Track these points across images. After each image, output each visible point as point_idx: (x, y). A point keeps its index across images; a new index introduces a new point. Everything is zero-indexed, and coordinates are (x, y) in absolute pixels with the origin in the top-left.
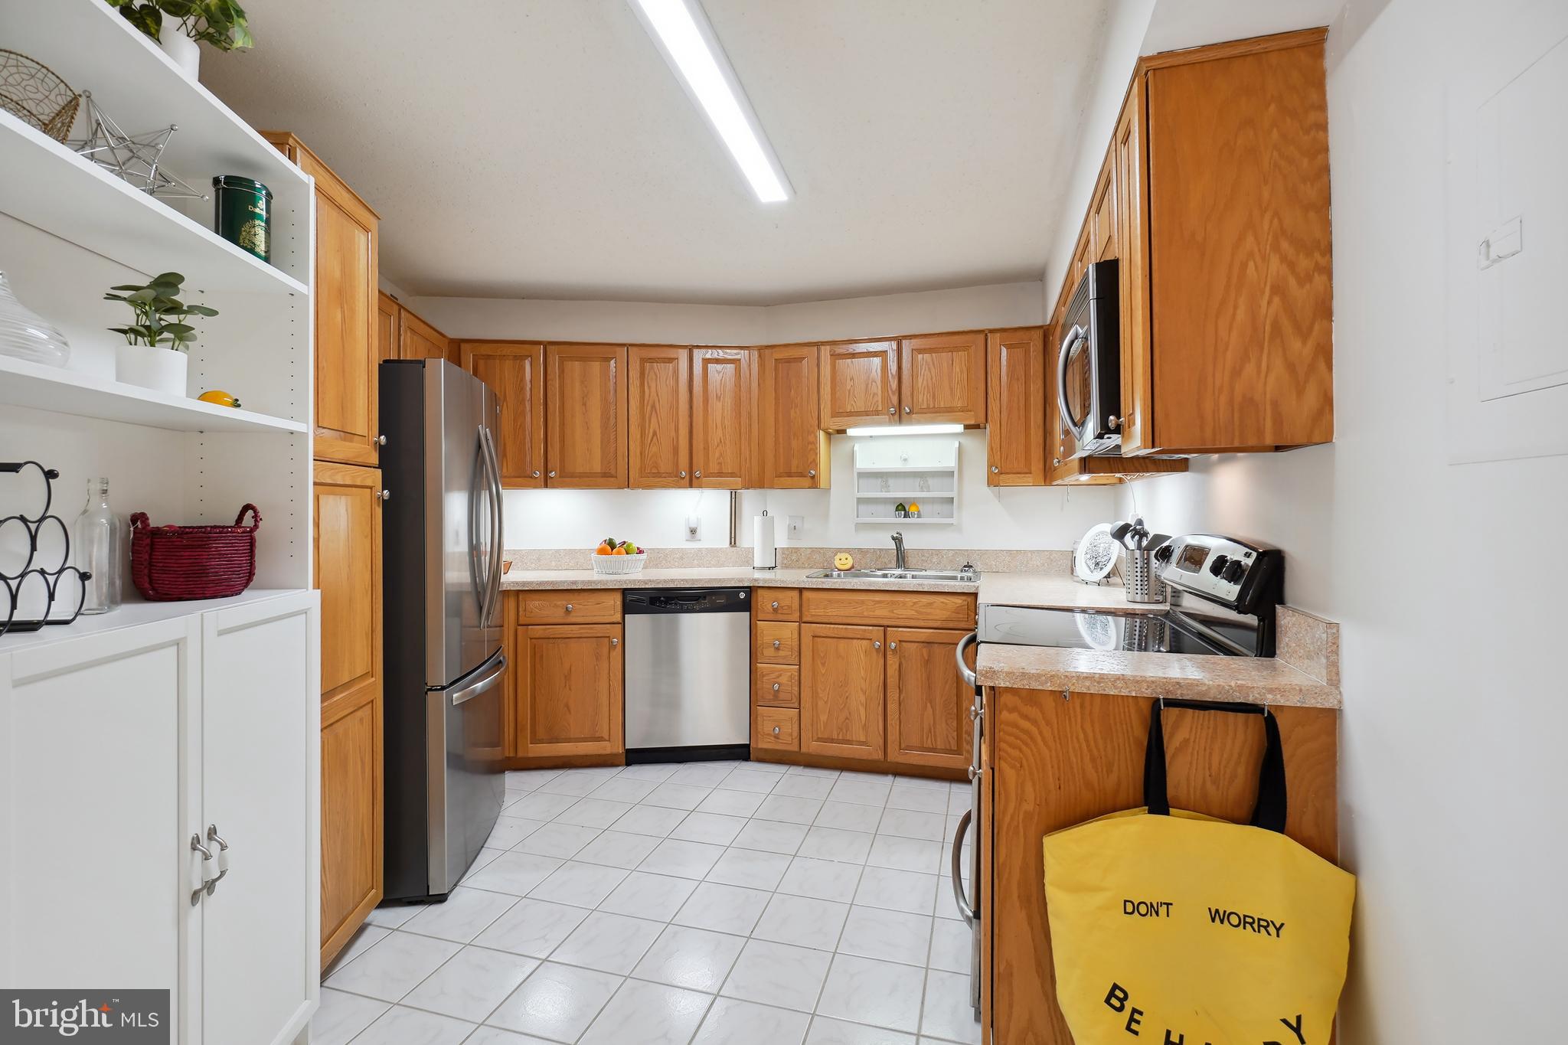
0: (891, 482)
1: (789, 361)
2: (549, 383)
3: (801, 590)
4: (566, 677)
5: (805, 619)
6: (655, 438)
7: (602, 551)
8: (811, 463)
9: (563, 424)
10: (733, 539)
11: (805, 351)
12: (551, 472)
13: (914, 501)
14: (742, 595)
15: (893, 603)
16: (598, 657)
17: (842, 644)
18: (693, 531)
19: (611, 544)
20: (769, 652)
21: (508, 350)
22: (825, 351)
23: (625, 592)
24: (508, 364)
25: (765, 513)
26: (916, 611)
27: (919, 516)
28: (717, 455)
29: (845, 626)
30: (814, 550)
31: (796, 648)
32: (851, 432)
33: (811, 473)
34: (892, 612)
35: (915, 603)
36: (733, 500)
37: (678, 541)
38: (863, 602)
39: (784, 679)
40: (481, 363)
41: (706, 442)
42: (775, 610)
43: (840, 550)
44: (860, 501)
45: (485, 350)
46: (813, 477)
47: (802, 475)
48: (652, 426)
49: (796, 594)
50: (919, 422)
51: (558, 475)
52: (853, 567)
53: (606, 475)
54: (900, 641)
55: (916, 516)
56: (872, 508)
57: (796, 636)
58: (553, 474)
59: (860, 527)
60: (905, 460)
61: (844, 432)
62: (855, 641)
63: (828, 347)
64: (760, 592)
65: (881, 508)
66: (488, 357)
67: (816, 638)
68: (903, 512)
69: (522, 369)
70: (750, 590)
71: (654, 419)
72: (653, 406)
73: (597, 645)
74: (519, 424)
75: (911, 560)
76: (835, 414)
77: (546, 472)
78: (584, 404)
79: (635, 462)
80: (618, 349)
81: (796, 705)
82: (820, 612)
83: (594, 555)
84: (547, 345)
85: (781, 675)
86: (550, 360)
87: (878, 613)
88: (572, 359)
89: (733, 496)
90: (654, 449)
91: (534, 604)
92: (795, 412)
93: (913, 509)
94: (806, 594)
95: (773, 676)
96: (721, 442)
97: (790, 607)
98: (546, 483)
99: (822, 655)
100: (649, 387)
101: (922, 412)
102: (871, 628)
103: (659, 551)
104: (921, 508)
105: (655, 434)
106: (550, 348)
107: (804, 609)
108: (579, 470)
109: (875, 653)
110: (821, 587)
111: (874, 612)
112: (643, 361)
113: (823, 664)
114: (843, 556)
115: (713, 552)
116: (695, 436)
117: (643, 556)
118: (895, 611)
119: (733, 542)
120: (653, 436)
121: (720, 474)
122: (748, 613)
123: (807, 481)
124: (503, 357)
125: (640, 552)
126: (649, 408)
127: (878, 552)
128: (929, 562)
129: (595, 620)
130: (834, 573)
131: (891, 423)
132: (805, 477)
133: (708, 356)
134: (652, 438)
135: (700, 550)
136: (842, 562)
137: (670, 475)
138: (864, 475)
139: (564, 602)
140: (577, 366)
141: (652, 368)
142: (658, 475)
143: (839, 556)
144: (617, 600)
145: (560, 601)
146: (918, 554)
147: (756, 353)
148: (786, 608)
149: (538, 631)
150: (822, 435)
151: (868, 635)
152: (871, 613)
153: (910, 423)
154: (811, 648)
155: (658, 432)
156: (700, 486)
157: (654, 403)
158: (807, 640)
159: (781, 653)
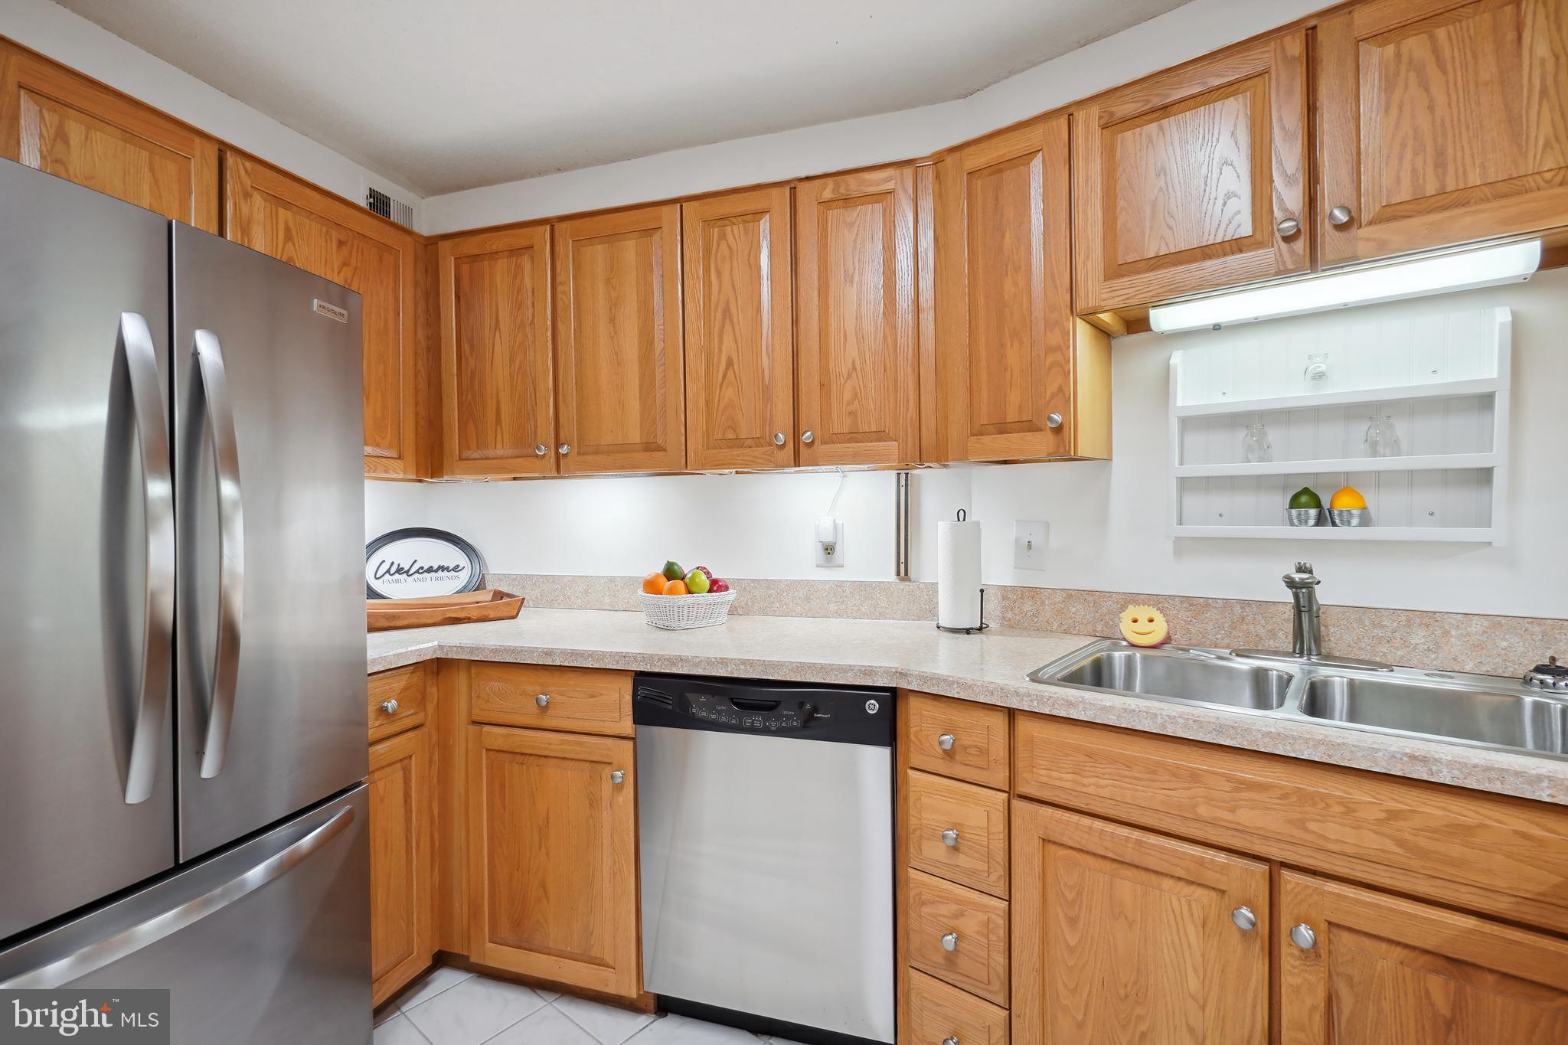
0: (1274, 435)
1: (997, 168)
2: (560, 288)
3: (1011, 714)
4: (540, 830)
5: (1022, 789)
6: (730, 373)
7: (651, 586)
8: (1053, 396)
9: (580, 361)
10: (902, 567)
11: (1036, 135)
12: (563, 444)
13: (1346, 483)
14: (872, 707)
15: (1303, 797)
16: (593, 802)
17: (1127, 887)
18: (829, 549)
19: (671, 573)
20: (934, 851)
21: (500, 242)
22: (1087, 124)
23: (641, 678)
24: (502, 264)
25: (962, 515)
26: (1401, 843)
27: (1365, 521)
28: (847, 396)
29: (1137, 834)
30: (1071, 595)
31: (1000, 856)
32: (1163, 319)
33: (1050, 419)
34: (1301, 824)
35: (1393, 815)
36: (903, 490)
37: (805, 567)
38: (1195, 777)
39: (971, 925)
40: (465, 268)
41: (825, 371)
42: (949, 754)
43: (1133, 599)
44: (1185, 484)
45: (470, 247)
46: (1059, 430)
47: (1031, 427)
48: (724, 348)
49: (999, 722)
50: (1384, 253)
51: (576, 450)
52: (1167, 640)
53: (651, 447)
54: (1330, 923)
55: (1355, 521)
56: (1219, 501)
57: (999, 827)
58: (564, 450)
59: (1183, 546)
60: (1319, 377)
61: (1137, 324)
62: (1167, 883)
63: (1095, 110)
64: (914, 703)
65: (1245, 501)
66: (475, 258)
67: (1052, 848)
68: (1313, 512)
69: (519, 267)
70: (892, 697)
71: (728, 339)
72: (727, 311)
73: (590, 777)
74: (517, 363)
75: (1337, 637)
76: (1116, 270)
77: (558, 445)
78: (612, 321)
79: (697, 420)
80: (665, 209)
81: (1001, 999)
82: (1066, 779)
83: (640, 592)
84: (551, 223)
85: (960, 914)
86: (560, 249)
87: (1245, 817)
88: (592, 240)
89: (903, 482)
90: (729, 393)
91: (494, 685)
92: (1015, 284)
93: (1344, 502)
94: (1023, 726)
95: (944, 909)
96: (854, 368)
97: (984, 752)
98: (560, 468)
99: (1070, 896)
100: (719, 274)
101: (1390, 214)
102: (1221, 858)
103: (769, 583)
104: (1371, 499)
105: (730, 363)
106: (560, 227)
107: (1021, 764)
108: (607, 439)
109: (1236, 938)
110: (1063, 714)
111: (1233, 810)
112: (708, 222)
113: (1073, 922)
114: (1143, 612)
115: (864, 588)
116: (802, 361)
117: (729, 596)
118: (1312, 826)
119: (903, 569)
120: (727, 368)
121: (854, 436)
122: (885, 753)
123: (1043, 442)
124: (494, 255)
125: (716, 586)
126: (719, 315)
127: (1238, 609)
128: (1397, 643)
129: (587, 726)
130: (1117, 654)
131: (1283, 273)
132: (1039, 430)
133: (827, 194)
134: (725, 376)
135: (840, 584)
136: (1143, 625)
137: (759, 442)
138: (1191, 423)
139: (538, 689)
140: (597, 253)
141: (723, 236)
142: (738, 443)
143: (1132, 611)
144: (622, 693)
145: (529, 683)
146: (1360, 621)
147: (929, 175)
148: (973, 751)
149: (496, 736)
150: (1082, 332)
151: (1210, 877)
152: (1226, 816)
153: (1348, 261)
154: (1037, 870)
155: (735, 361)
156: (814, 462)
157: (728, 302)
158: (1026, 847)
159: (962, 860)
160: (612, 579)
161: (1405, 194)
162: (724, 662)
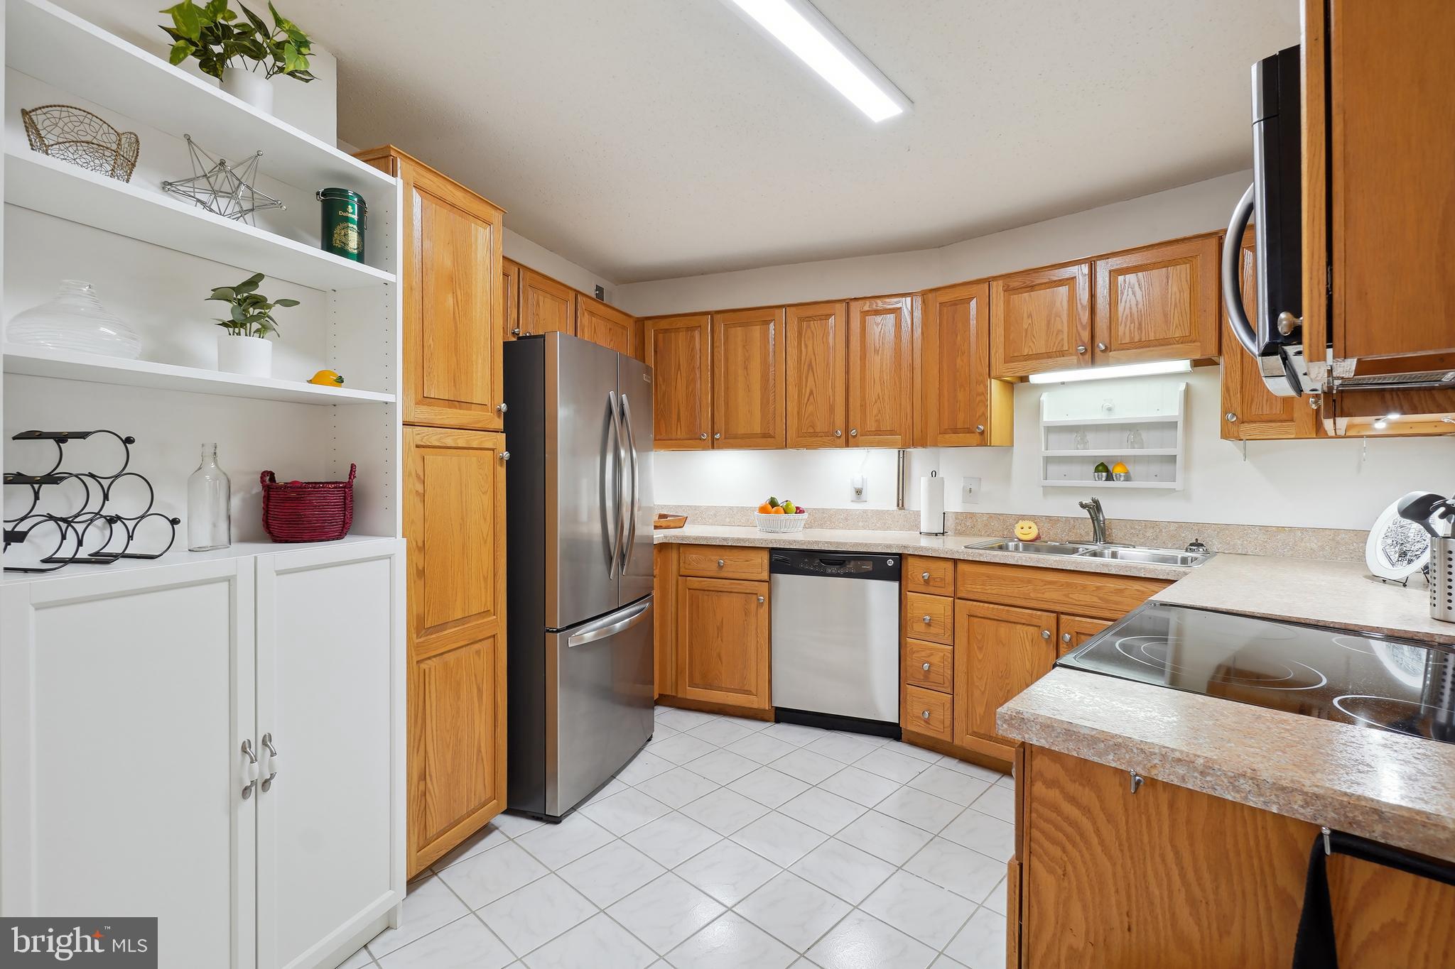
0: (1090, 437)
1: (955, 303)
2: (716, 350)
3: (955, 561)
4: (718, 628)
5: (959, 595)
6: (811, 398)
7: (763, 510)
8: (979, 417)
9: (727, 389)
10: (900, 502)
11: (975, 288)
12: (717, 434)
13: (1121, 461)
14: (890, 563)
15: (1068, 585)
16: (747, 613)
17: (1003, 629)
18: (859, 492)
19: (773, 503)
20: (919, 627)
21: (681, 323)
22: (997, 288)
23: (773, 551)
24: (682, 335)
25: (934, 474)
26: (1100, 598)
27: (1128, 478)
28: (875, 412)
29: (1007, 608)
30: (991, 516)
31: (950, 626)
32: (1035, 379)
33: (978, 428)
34: (1067, 596)
35: (1098, 588)
36: (901, 459)
37: (844, 501)
38: (1029, 581)
39: (936, 659)
40: (661, 336)
41: (863, 398)
42: (927, 582)
43: (1023, 517)
44: (1048, 460)
45: (664, 324)
46: (982, 433)
47: (969, 431)
48: (808, 385)
49: (950, 566)
50: (1119, 362)
51: (723, 437)
52: (1038, 538)
53: (766, 436)
54: (1077, 633)
55: (1122, 479)
56: (1064, 468)
57: (949, 612)
58: (717, 436)
59: (1048, 491)
60: (1110, 409)
61: (1024, 379)
62: (1019, 627)
63: (1001, 283)
64: (911, 560)
65: (1076, 469)
66: (666, 331)
67: (972, 618)
68: (1104, 474)
69: (693, 337)
70: (900, 558)
71: (811, 379)
72: (810, 365)
73: (746, 601)
74: (690, 390)
75: (1116, 533)
76: (1009, 359)
77: (713, 434)
78: (746, 368)
79: (793, 422)
80: (777, 311)
81: (949, 690)
82: (978, 588)
83: (756, 513)
84: (712, 314)
85: (932, 654)
86: (716, 328)
87: (1047, 596)
88: (735, 325)
89: (901, 456)
90: (811, 408)
91: (693, 556)
92: (963, 361)
93: (1117, 470)
94: (961, 566)
95: (923, 654)
96: (879, 398)
97: (943, 580)
98: (714, 445)
99: (979, 638)
100: (806, 346)
101: (1124, 347)
102: (1039, 613)
103: (824, 511)
104: (1131, 468)
105: (811, 393)
106: (718, 317)
107: (959, 584)
108: (741, 431)
109: (1043, 644)
110: (978, 559)
111: (1043, 593)
112: (801, 320)
113: (980, 649)
114: (1026, 524)
115: (880, 514)
116: (851, 393)
117: (805, 516)
118: (1071, 596)
119: (901, 504)
120: (810, 395)
121: (878, 432)
122: (896, 584)
123: (976, 438)
124: (677, 330)
125: (799, 511)
126: (806, 367)
127: (1072, 522)
128: (1141, 536)
129: (744, 576)
130: (1010, 544)
131: (1079, 365)
132: (974, 433)
133: (866, 308)
134: (808, 400)
135: (865, 512)
136: (1026, 530)
137: (826, 434)
138: (1051, 429)
139: (717, 557)
140: (739, 331)
141: (809, 327)
142: (815, 434)
143: (1021, 523)
144: (764, 559)
145: (714, 556)
146: (1126, 526)
147: (919, 300)
148: (938, 580)
149: (695, 583)
150: (995, 386)
151: (1035, 621)
152: (1039, 595)
153: (1106, 363)
154: (966, 628)
155: (814, 392)
156: (857, 445)
157: (811, 362)
158: (962, 620)
159: (933, 630)
160: (731, 508)
161: (1127, 340)
162: (817, 542)
